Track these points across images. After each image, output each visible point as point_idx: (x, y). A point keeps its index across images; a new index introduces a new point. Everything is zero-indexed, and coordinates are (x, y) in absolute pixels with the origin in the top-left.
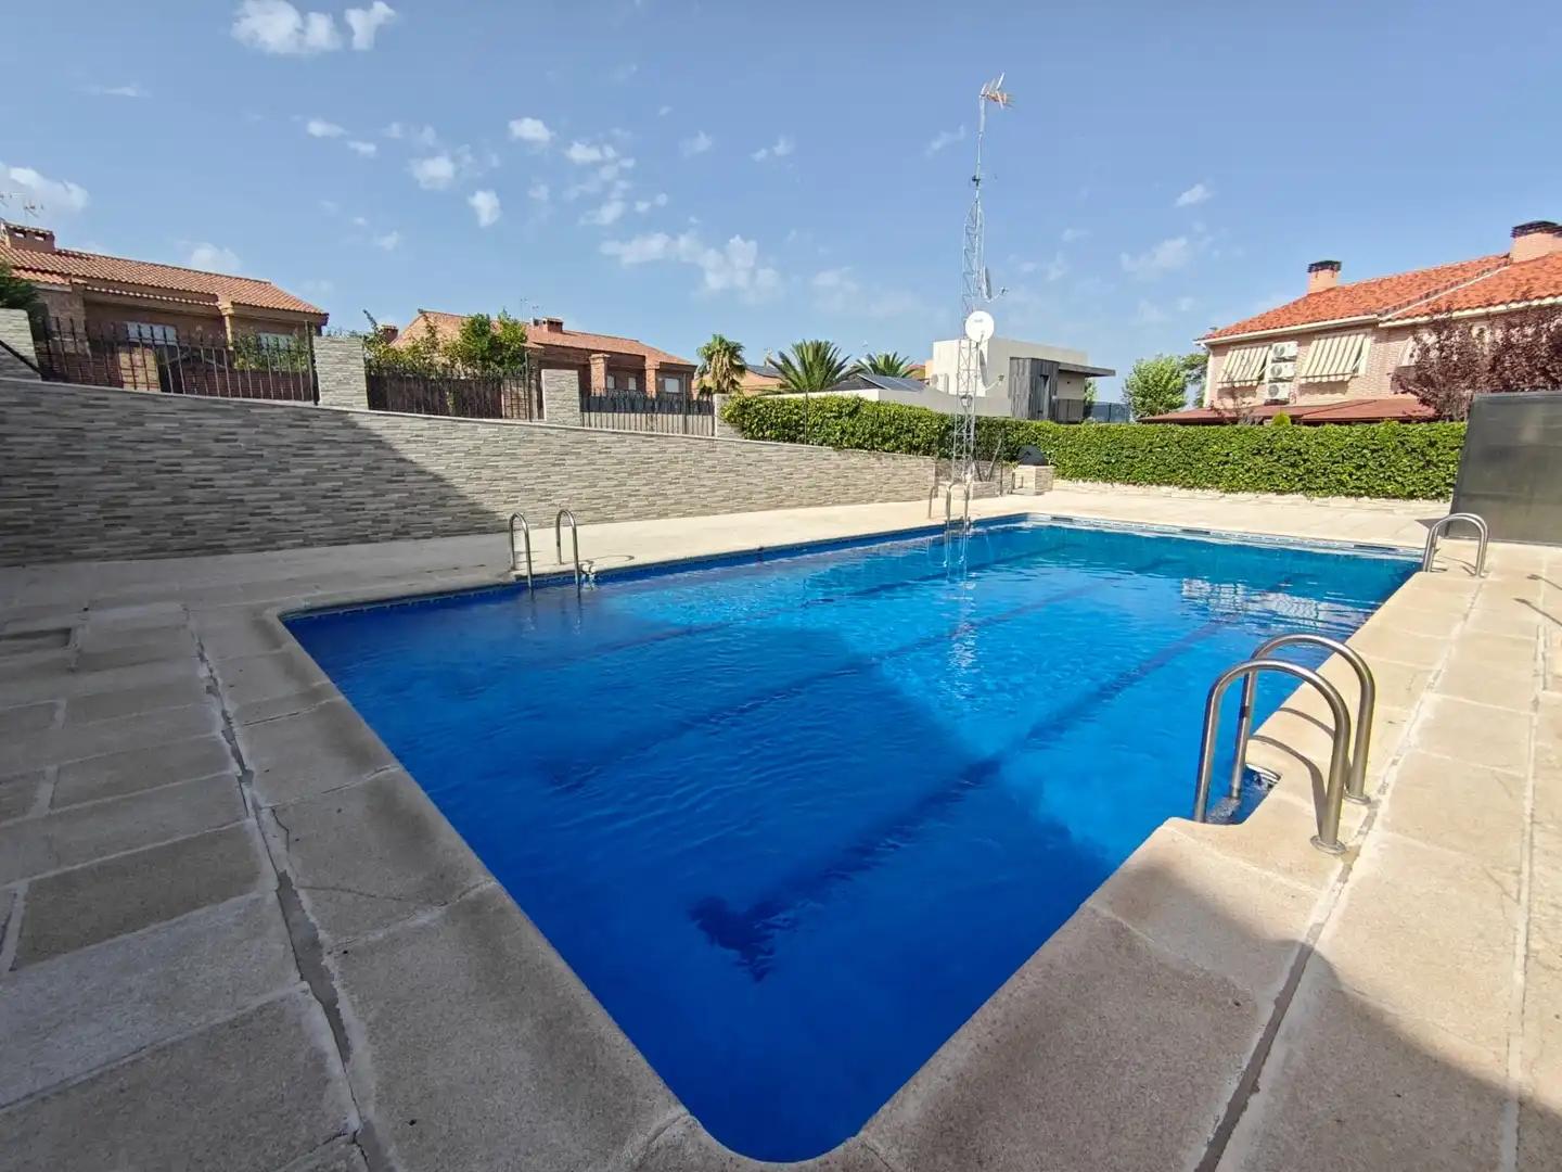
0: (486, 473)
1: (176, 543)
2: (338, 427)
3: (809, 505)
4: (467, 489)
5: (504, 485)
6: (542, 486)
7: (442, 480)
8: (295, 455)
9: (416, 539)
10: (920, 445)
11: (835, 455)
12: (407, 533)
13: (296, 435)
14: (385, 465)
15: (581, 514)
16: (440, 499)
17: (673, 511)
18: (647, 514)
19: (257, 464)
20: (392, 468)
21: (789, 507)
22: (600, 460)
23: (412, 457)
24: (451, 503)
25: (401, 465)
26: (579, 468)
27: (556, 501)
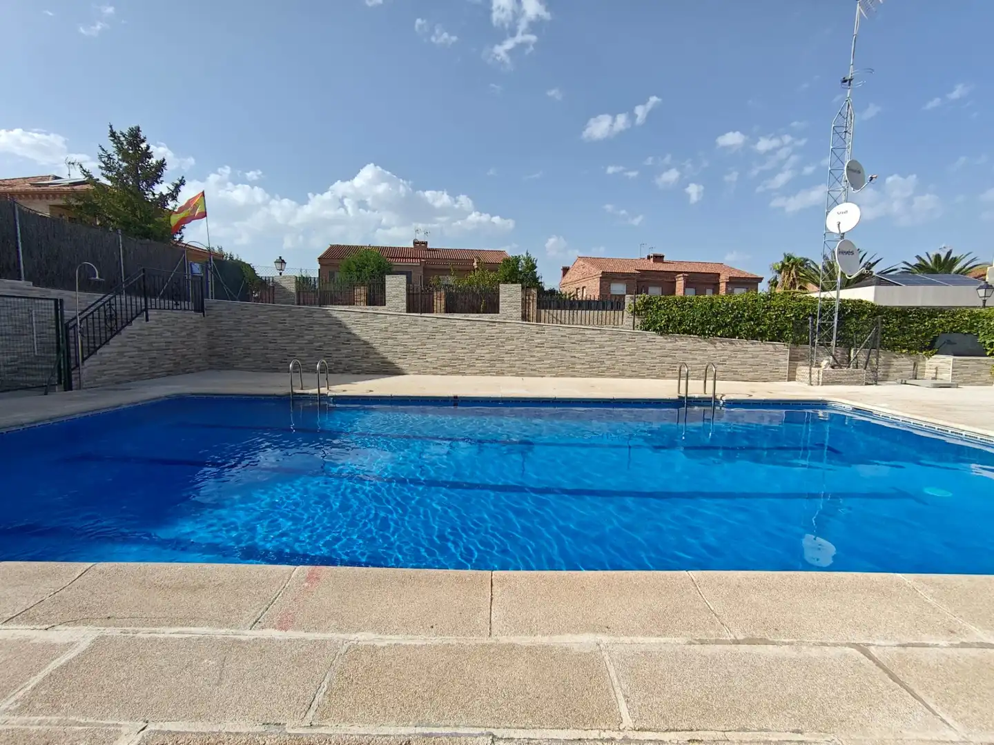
0: (390, 341)
1: (264, 365)
2: (323, 317)
3: (630, 377)
4: (381, 349)
5: (399, 349)
6: (421, 350)
7: (368, 344)
8: (306, 330)
9: (354, 374)
10: (766, 332)
11: (659, 338)
12: (349, 370)
13: (307, 320)
14: (342, 335)
15: (444, 368)
16: (366, 354)
17: (509, 372)
18: (489, 372)
19: (292, 334)
20: (345, 337)
21: (608, 376)
22: (458, 336)
23: (354, 332)
24: (371, 356)
25: (349, 336)
26: (444, 341)
27: (429, 360)
